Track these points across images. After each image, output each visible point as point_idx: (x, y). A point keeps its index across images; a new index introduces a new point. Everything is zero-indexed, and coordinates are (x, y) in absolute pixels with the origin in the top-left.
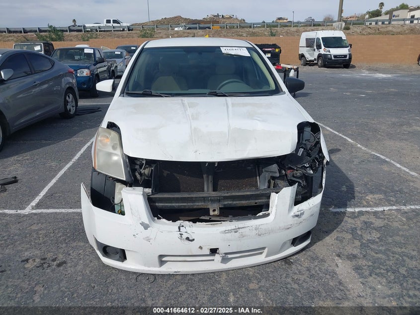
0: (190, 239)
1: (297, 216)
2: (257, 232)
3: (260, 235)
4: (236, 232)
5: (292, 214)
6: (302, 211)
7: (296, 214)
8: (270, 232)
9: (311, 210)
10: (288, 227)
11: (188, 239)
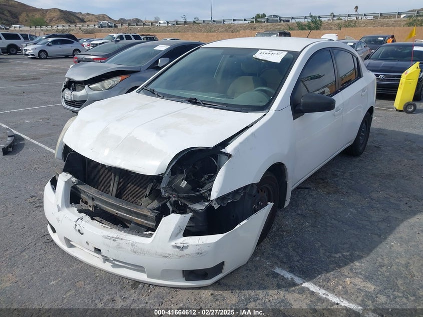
0: (81, 232)
1: (178, 247)
2: (133, 248)
3: (135, 252)
4: (114, 241)
5: (173, 243)
6: (186, 245)
7: (178, 245)
8: (145, 253)
9: (199, 247)
10: (165, 255)
11: (79, 231)
